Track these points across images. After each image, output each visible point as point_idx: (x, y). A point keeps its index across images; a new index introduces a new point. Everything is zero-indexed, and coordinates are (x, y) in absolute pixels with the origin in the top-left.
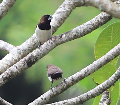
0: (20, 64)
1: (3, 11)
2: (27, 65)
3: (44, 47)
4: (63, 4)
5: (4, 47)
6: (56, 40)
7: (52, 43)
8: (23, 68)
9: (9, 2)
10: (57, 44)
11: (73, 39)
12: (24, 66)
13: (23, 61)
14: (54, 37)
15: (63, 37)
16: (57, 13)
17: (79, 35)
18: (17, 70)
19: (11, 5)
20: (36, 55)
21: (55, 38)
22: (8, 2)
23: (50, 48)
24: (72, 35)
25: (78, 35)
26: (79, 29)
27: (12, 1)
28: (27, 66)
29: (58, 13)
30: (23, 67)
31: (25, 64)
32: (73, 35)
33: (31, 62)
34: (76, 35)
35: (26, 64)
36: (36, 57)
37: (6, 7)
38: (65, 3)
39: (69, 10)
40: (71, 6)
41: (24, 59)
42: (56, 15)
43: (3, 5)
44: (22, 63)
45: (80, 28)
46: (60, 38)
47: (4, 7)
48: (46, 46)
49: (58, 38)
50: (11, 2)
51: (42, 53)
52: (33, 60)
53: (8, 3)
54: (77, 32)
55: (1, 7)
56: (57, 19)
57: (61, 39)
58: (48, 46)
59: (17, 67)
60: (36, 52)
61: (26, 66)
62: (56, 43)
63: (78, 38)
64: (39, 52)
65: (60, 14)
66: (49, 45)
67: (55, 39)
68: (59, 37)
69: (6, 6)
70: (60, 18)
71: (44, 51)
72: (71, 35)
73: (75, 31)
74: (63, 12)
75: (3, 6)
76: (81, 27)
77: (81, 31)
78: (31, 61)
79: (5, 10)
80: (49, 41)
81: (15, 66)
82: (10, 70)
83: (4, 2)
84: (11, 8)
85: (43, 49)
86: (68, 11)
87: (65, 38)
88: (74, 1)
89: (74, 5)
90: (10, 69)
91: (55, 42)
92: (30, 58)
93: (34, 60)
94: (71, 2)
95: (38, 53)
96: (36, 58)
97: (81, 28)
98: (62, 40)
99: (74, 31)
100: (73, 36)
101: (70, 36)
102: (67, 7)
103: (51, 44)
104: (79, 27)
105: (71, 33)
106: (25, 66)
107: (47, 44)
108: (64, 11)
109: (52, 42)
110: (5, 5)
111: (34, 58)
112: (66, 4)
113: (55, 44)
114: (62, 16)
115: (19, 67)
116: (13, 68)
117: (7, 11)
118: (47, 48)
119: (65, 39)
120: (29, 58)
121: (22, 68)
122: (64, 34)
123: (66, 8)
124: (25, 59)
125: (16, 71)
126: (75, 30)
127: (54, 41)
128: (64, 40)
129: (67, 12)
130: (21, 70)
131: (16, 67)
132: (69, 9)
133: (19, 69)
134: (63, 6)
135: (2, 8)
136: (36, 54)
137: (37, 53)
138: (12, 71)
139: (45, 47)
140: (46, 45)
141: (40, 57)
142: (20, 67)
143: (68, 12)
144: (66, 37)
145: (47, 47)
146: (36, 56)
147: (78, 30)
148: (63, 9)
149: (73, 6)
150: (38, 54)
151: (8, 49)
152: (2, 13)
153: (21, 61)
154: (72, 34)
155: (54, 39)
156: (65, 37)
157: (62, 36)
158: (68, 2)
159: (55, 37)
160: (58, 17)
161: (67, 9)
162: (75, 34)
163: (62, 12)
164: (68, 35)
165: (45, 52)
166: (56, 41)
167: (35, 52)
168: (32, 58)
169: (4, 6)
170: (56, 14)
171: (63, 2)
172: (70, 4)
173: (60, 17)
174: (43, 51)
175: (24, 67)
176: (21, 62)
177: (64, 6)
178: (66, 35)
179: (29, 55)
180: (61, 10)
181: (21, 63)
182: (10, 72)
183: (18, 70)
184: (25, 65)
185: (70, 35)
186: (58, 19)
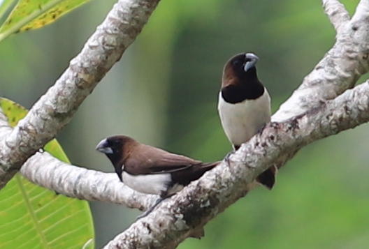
0: (161, 218)
1: (107, 48)
2: (184, 219)
3: (239, 160)
4: (328, 56)
5: (135, 197)
6: (278, 136)
7: (264, 145)
8: (171, 231)
9: (127, 18)
10: (280, 149)
11: (334, 129)
12: (173, 222)
13: (172, 206)
14: (271, 126)
15: (300, 126)
16: (307, 84)
17: (355, 116)
18: (150, 236)
19: (133, 27)
20: (214, 186)
21: (276, 128)
22: (125, 20)
23: (258, 162)
24: (331, 118)
25: (352, 116)
26: (354, 96)
27: (137, 15)
28: (185, 222)
29: (313, 84)
30: (170, 227)
31: (177, 216)
32: (336, 116)
33: (198, 210)
34: (345, 116)
35: (181, 216)
36: (211, 193)
37: (116, 34)
38: (333, 53)
39: (348, 75)
40: (355, 61)
41: (173, 200)
42: (305, 90)
43: (107, 28)
44: (167, 212)
45: (356, 94)
46: (290, 128)
47: (112, 34)
48: (246, 157)
49: (285, 130)
50: (133, 18)
51: (234, 179)
52: (204, 203)
53: (122, 21)
54: (346, 108)
55: (102, 36)
56: (308, 103)
57: (296, 130)
58: (254, 154)
59: (152, 226)
60: (214, 177)
61: (180, 223)
62: (278, 143)
63: (353, 127)
64: (222, 176)
65: (317, 88)
66: (255, 151)
67: (277, 132)
68: (289, 126)
69: (117, 32)
70: (317, 100)
71: (238, 172)
72: (328, 118)
73: (341, 105)
74: (329, 81)
75: (106, 33)
76: (362, 90)
77: (359, 104)
78: (197, 205)
79: (115, 44)
80: (257, 140)
81: (144, 224)
82: (126, 236)
83: (111, 19)
84: (133, 38)
85: (237, 164)
86: (344, 79)
87: (307, 129)
88: (364, 46)
89: (364, 58)
90: (128, 234)
91: (275, 140)
92: (192, 198)
93: (208, 203)
94: (354, 50)
95: (220, 178)
96: (214, 196)
97: (359, 94)
98: (297, 137)
99: (336, 105)
100: (333, 120)
101: (325, 122)
102: (340, 67)
103: (262, 148)
104: (354, 92)
105: (328, 112)
106: (177, 222)
107: (250, 149)
108: (332, 77)
109: (264, 141)
110: (116, 30)
111: (207, 195)
112: (338, 55)
113: (275, 148)
114: (326, 95)
115: (158, 226)
116: (138, 230)
117: (122, 48)
118: (250, 162)
119: (309, 132)
120: (191, 196)
121: (166, 230)
122: (304, 115)
123: (337, 68)
124: (178, 202)
125: (148, 239)
126: (342, 101)
127: (272, 138)
128: (303, 135)
129: (340, 82)
130: (164, 236)
131: (148, 228)
132: (346, 71)
133: (159, 235)
134: (327, 63)
135: (104, 39)
136: (214, 182)
137: (216, 181)
138: (136, 240)
139: (241, 160)
140: (247, 153)
141: (225, 194)
142: (161, 225)
143: (346, 82)
144: (312, 124)
145: (248, 160)
146: (214, 189)
147: (350, 101)
148: (326, 71)
149: (360, 62)
150: (220, 183)
151: (148, 203)
152: (104, 56)
153: (166, 207)
154: (331, 115)
155: (270, 131)
156: (309, 123)
157: (299, 120)
158: (343, 51)
159: (275, 125)
160: (311, 97)
161: (340, 70)
162: (342, 115)
163: (325, 82)
164: (318, 117)
165: (243, 174)
166: (278, 140)
167: (209, 175)
168: (198, 195)
169: (110, 31)
170: (306, 87)
171: (329, 50)
172: (352, 55)
173: (316, 98)
174: (235, 172)
175: (175, 226)
176: (163, 211)
177: (332, 61)
178: (311, 117)
179: (189, 186)
180: (323, 76)
181: (164, 215)
182: (127, 242)
183: (155, 236)
184: (176, 219)
185: (325, 117)
186: (312, 104)
